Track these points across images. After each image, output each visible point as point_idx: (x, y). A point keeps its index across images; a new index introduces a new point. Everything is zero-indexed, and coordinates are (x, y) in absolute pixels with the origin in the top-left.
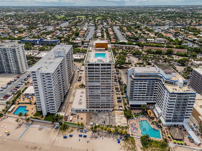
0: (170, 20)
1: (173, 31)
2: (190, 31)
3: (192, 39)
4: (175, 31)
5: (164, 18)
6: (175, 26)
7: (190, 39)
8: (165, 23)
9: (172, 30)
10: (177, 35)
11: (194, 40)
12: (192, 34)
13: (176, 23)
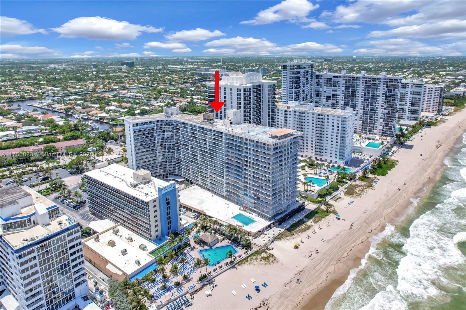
0: (54, 86)
1: (60, 108)
2: (94, 103)
3: (97, 117)
4: (64, 107)
5: (42, 82)
6: (64, 97)
7: (93, 118)
8: (44, 93)
9: (58, 106)
10: (69, 113)
11: (102, 118)
12: (97, 108)
13: (67, 90)
